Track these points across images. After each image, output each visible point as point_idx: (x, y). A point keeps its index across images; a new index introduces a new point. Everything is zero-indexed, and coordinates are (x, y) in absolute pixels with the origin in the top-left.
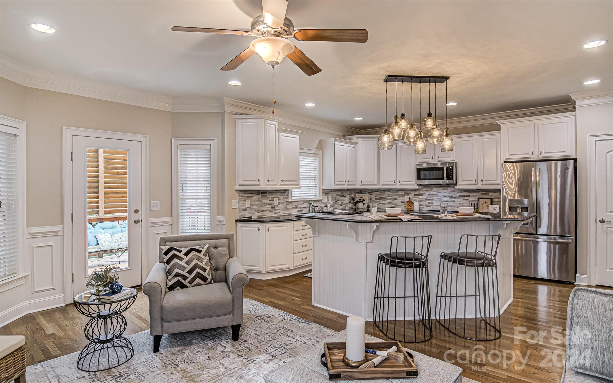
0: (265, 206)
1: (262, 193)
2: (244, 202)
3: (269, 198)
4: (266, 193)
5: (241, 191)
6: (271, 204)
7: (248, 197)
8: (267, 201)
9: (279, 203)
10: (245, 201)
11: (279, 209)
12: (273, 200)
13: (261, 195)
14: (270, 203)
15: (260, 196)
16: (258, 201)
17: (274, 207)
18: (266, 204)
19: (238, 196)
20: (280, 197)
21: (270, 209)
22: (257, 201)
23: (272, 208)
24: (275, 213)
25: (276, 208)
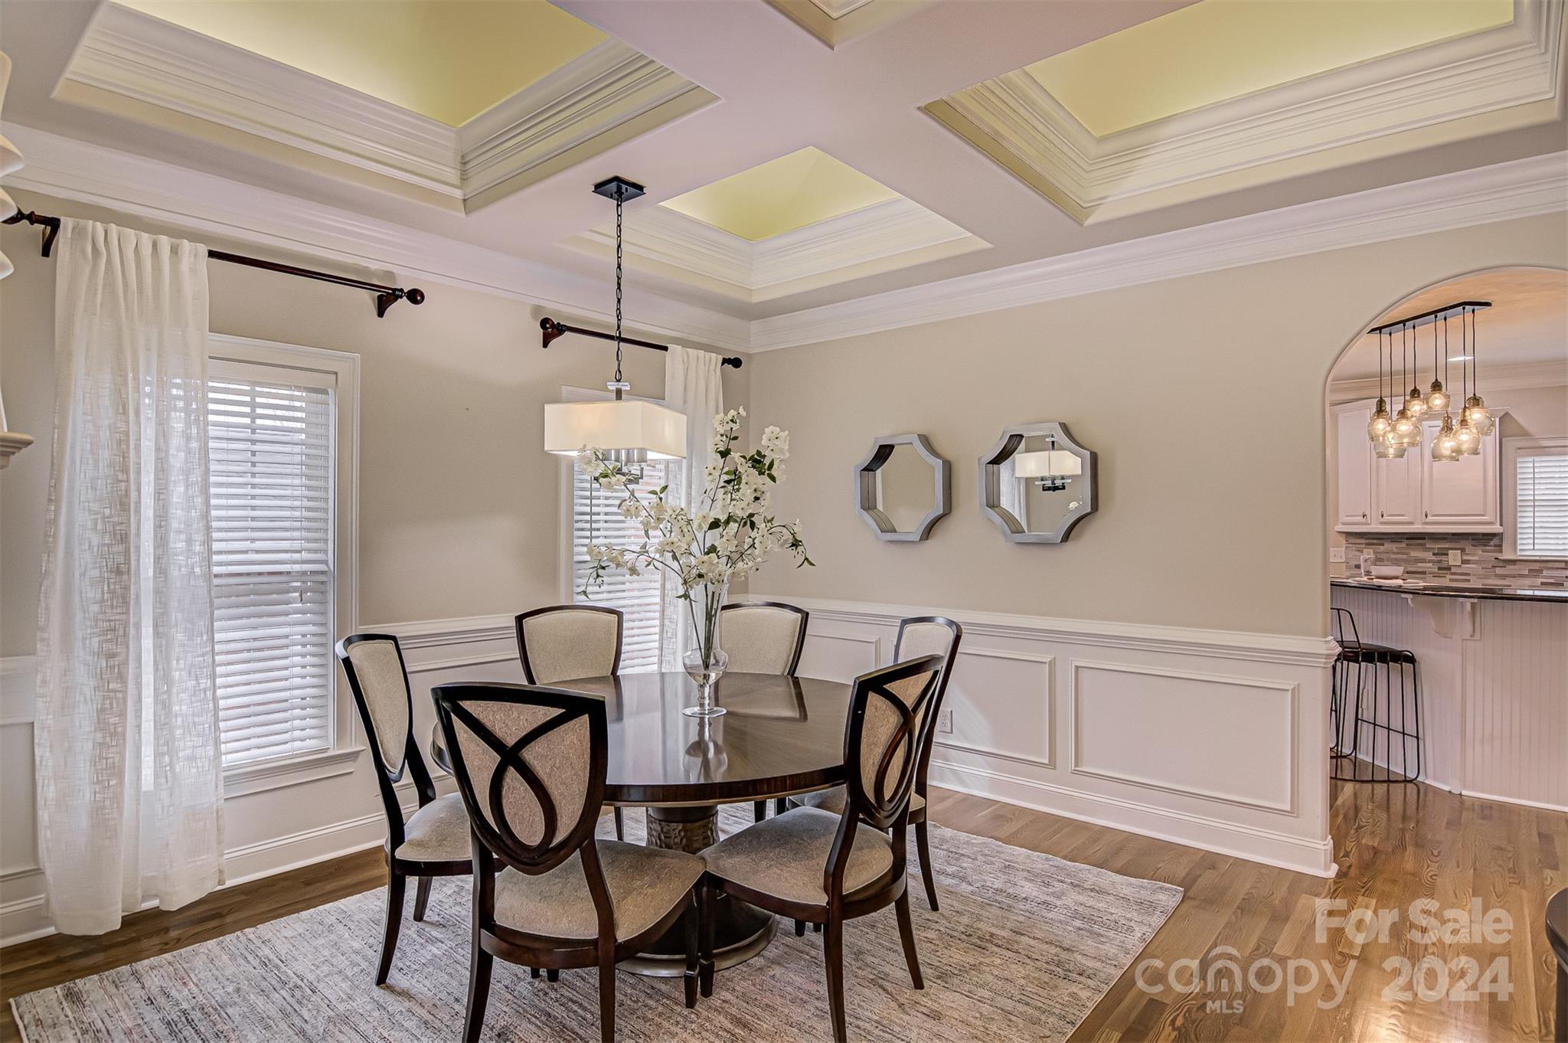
0: (1419, 564)
1: (1407, 539)
2: (1358, 553)
3: (1435, 548)
4: (1424, 539)
5: (1348, 534)
6: (1440, 562)
7: (1367, 544)
8: (1429, 555)
9: (1464, 562)
10: (1362, 552)
11: (1468, 574)
12: (1447, 554)
13: (1408, 542)
14: (1434, 558)
15: (1404, 545)
16: (1398, 553)
17: (1449, 569)
18: (1423, 561)
19: (1344, 542)
20: (1469, 548)
21: (1436, 570)
22: (1394, 553)
23: (1439, 569)
24: (1451, 580)
25: (1453, 570)
